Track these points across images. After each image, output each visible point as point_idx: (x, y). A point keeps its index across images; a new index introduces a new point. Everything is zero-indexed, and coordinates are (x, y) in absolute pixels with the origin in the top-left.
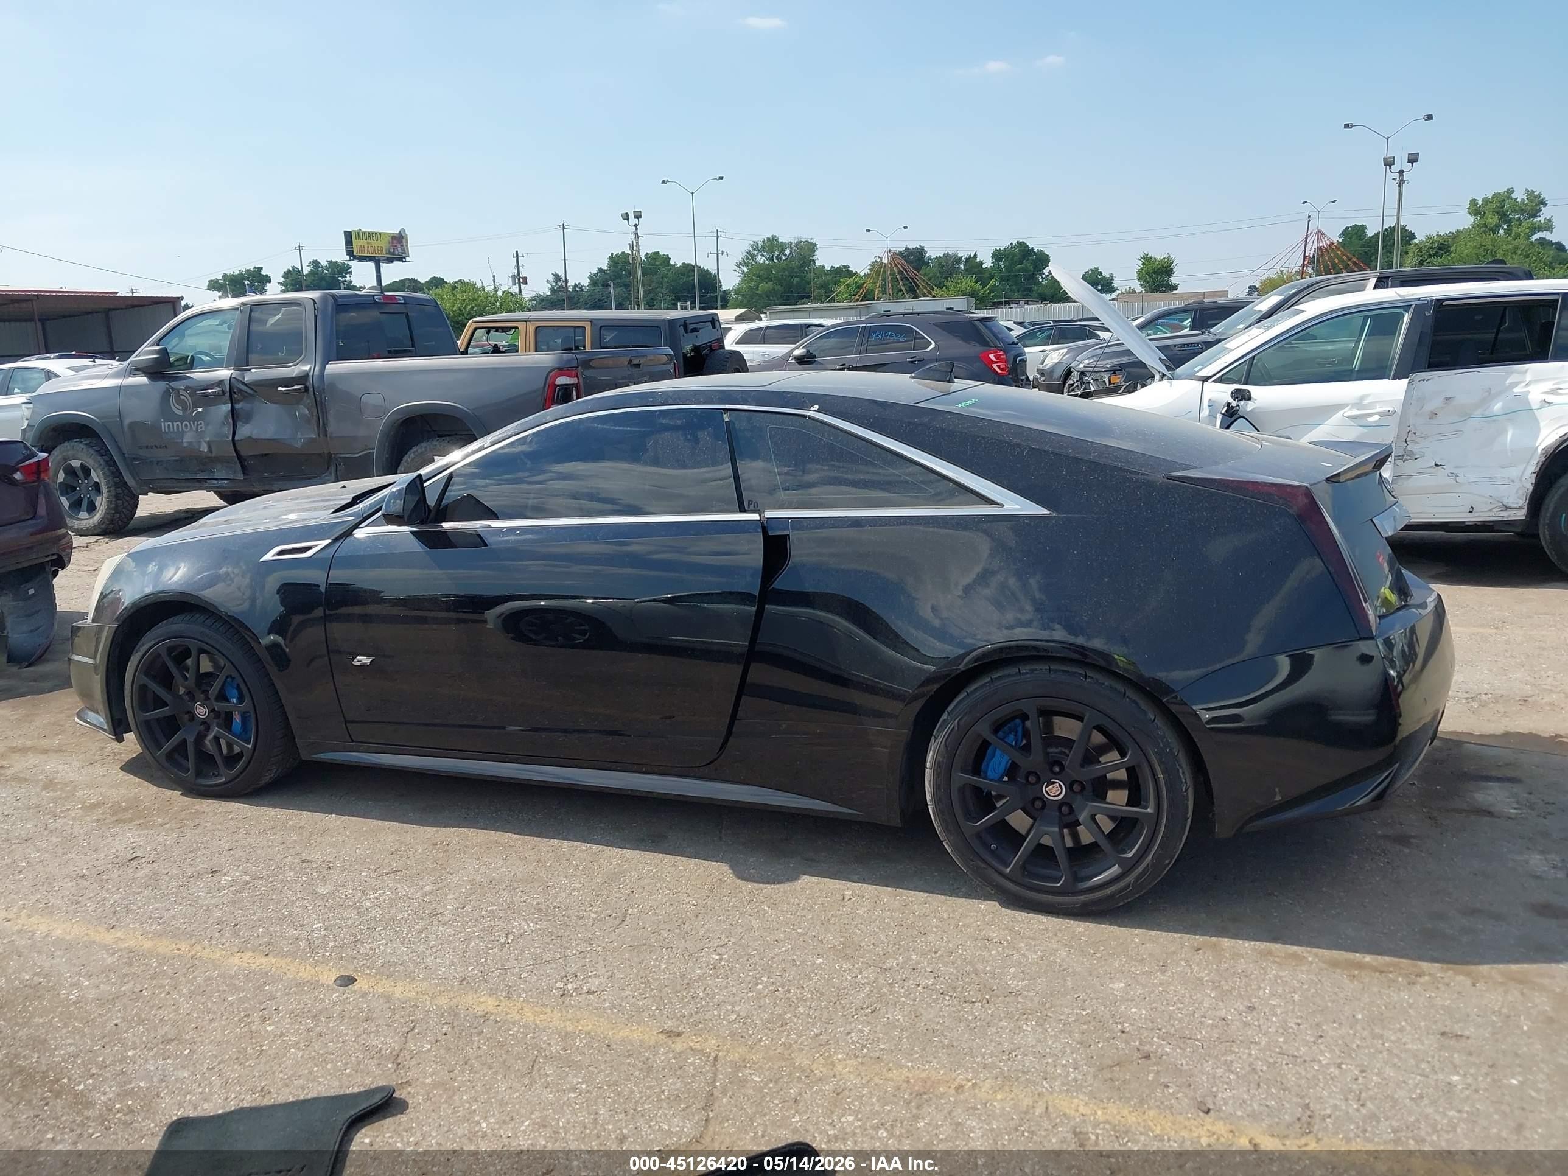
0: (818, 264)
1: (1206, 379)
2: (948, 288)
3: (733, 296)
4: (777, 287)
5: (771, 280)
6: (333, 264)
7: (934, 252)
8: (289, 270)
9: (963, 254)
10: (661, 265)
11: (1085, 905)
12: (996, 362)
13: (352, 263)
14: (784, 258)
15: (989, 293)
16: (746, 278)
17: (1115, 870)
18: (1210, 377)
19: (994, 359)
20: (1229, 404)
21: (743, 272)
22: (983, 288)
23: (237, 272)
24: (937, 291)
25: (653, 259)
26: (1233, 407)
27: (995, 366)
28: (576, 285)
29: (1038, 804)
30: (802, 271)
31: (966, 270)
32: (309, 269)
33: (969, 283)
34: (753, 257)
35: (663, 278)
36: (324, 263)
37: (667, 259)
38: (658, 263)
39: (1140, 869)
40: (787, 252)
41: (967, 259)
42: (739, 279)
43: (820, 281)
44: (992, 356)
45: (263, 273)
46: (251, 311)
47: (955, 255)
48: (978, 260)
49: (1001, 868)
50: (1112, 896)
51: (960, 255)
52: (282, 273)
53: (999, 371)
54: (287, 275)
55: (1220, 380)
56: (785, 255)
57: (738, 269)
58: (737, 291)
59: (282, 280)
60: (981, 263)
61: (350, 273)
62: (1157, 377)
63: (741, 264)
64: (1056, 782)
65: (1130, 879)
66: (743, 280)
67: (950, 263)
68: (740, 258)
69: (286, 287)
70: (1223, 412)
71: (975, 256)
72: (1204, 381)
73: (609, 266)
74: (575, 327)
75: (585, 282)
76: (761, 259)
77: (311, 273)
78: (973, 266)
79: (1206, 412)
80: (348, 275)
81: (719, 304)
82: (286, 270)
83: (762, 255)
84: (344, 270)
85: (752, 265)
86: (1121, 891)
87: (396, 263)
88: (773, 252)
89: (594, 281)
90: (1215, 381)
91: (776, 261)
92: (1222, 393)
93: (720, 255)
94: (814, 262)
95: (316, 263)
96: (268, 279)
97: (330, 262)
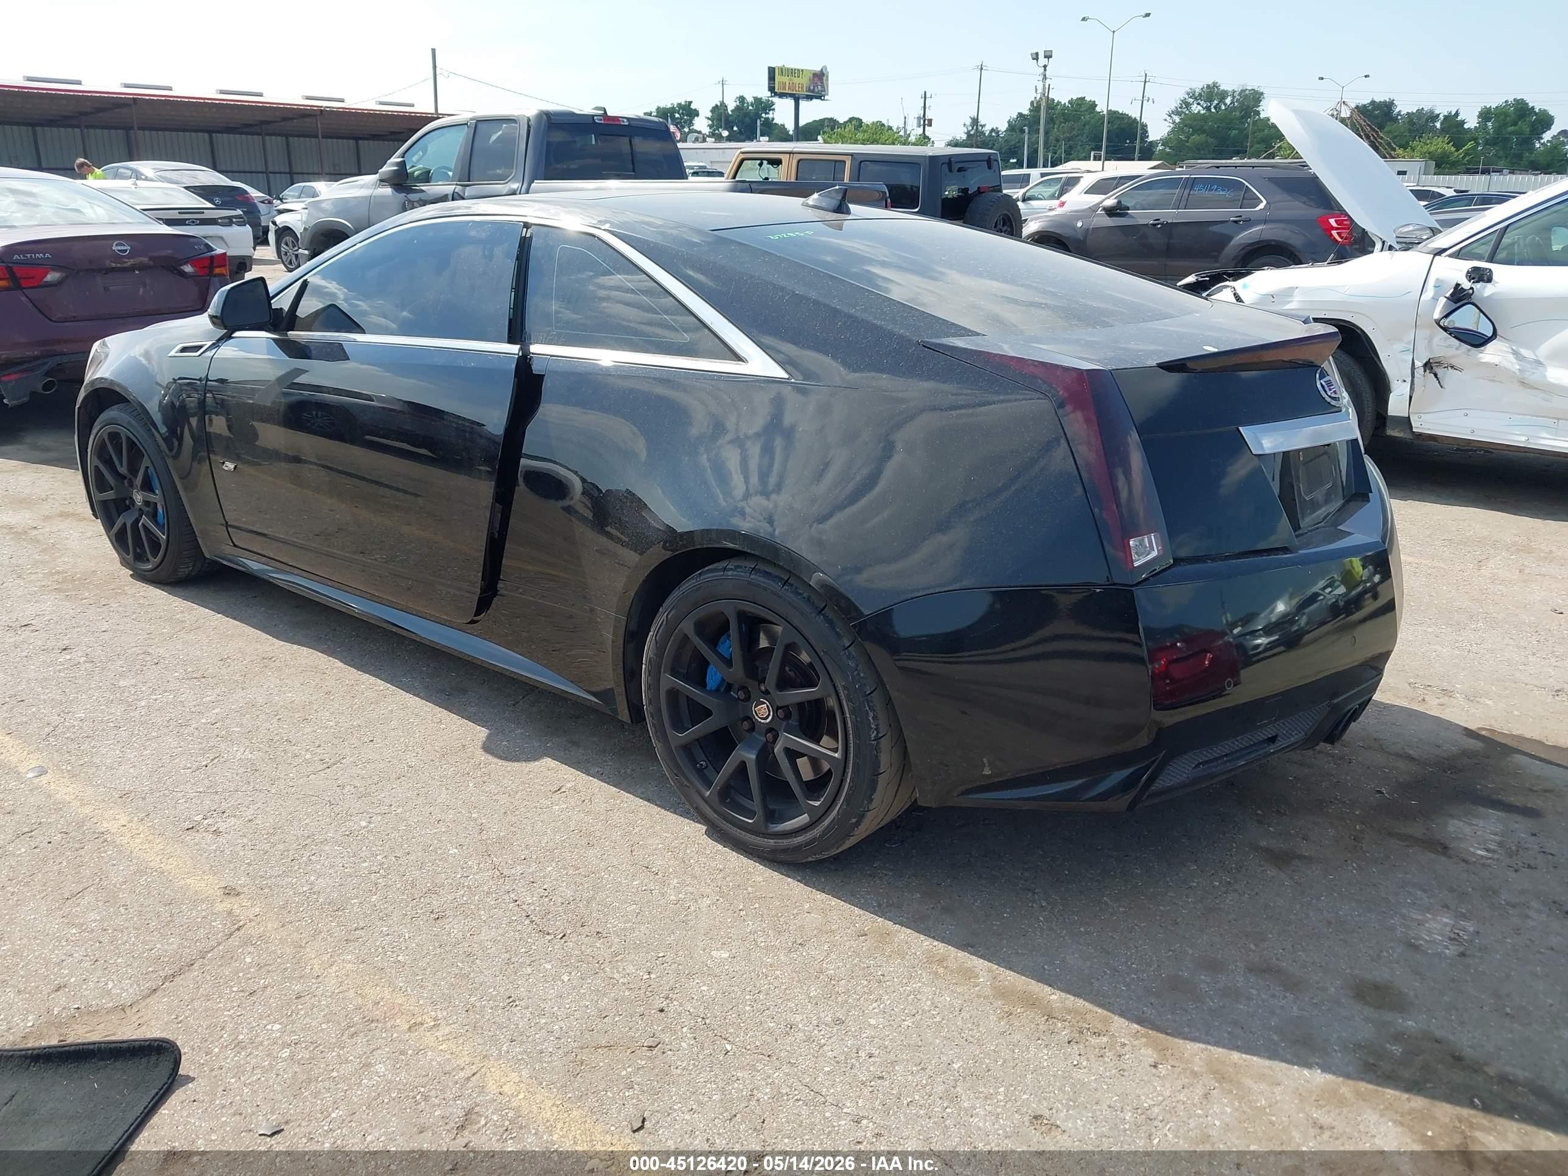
0: (1262, 116)
1: (1440, 252)
2: (1413, 150)
3: (1160, 147)
4: (1210, 140)
5: (1204, 132)
6: (758, 100)
7: (1405, 107)
8: (717, 106)
9: (1442, 111)
10: (1086, 110)
11: (774, 851)
12: (1337, 229)
13: (776, 100)
14: (1223, 107)
15: (1464, 157)
16: (1177, 130)
17: (804, 819)
18: (1445, 250)
19: (1334, 224)
20: (1458, 285)
21: (1174, 122)
22: (1457, 151)
23: (669, 106)
24: (1400, 151)
25: (1078, 104)
26: (1463, 290)
27: (1334, 233)
28: (993, 130)
29: (746, 725)
30: (1243, 123)
31: (1443, 129)
32: (735, 104)
33: (1441, 145)
34: (1188, 105)
35: (1084, 125)
36: (750, 99)
37: (1093, 105)
38: (1082, 108)
39: (826, 822)
40: (1228, 101)
41: (1446, 117)
42: (1169, 129)
43: (1259, 135)
44: (1332, 221)
45: (693, 106)
46: (476, 127)
47: (1431, 112)
48: (1459, 118)
49: (702, 789)
50: (798, 848)
51: (1437, 112)
52: (710, 108)
53: (1339, 239)
54: (715, 109)
55: (1457, 255)
56: (1225, 105)
57: (1168, 118)
58: (1165, 142)
59: (709, 115)
60: (1463, 122)
61: (774, 110)
62: (1378, 246)
63: (1173, 112)
64: (765, 703)
65: (816, 832)
66: (1173, 131)
67: (1423, 120)
68: (1173, 104)
69: (713, 121)
70: (1448, 295)
71: (1457, 114)
72: (1435, 255)
73: (1030, 110)
74: (836, 161)
75: (1003, 127)
76: (1196, 108)
77: (737, 108)
78: (1452, 123)
79: (1429, 293)
80: (771, 112)
81: (1137, 155)
82: (714, 105)
83: (1199, 104)
84: (768, 107)
85: (1185, 114)
86: (808, 844)
87: (815, 101)
88: (1211, 101)
89: (1012, 127)
90: (1450, 256)
91: (1213, 110)
92: (1455, 272)
93: (1145, 102)
94: (1258, 113)
95: (742, 99)
96: (696, 113)
97: (755, 98)
